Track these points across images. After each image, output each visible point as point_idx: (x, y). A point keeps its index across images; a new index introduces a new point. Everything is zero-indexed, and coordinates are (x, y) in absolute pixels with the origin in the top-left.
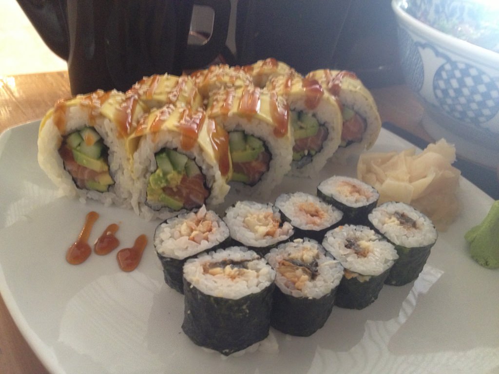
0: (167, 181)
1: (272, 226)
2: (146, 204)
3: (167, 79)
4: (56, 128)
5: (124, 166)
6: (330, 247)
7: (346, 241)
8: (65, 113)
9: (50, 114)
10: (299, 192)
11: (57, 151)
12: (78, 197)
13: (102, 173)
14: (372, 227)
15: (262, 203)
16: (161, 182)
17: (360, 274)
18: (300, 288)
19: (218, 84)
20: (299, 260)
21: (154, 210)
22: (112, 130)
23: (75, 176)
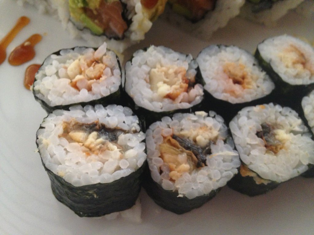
1: (178, 86)
6: (237, 129)
7: (261, 127)
10: (234, 46)
14: (301, 115)
15: (181, 53)
16: (78, 2)
17: (258, 176)
18: (174, 178)
20: (191, 139)
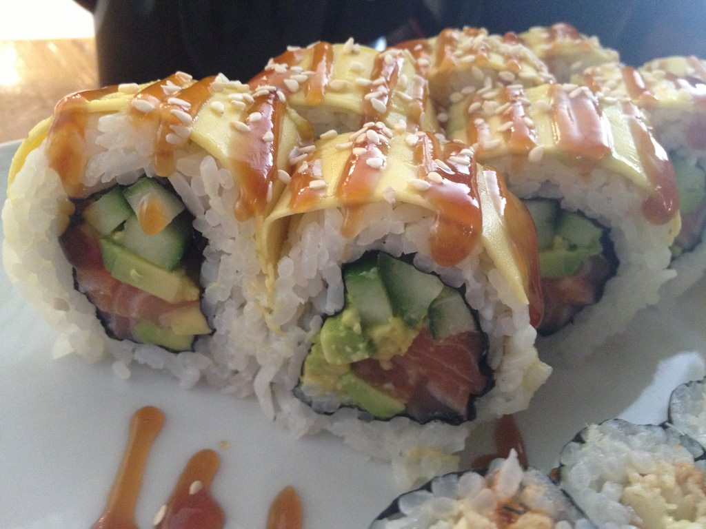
0: (371, 345)
2: (297, 392)
3: (353, 53)
4: (56, 177)
5: (248, 294)
8: (82, 132)
9: (42, 134)
11: (55, 241)
12: (108, 359)
13: (183, 305)
16: (355, 349)
19: (477, 72)
21: (319, 412)
22: (221, 191)
23: (103, 309)
